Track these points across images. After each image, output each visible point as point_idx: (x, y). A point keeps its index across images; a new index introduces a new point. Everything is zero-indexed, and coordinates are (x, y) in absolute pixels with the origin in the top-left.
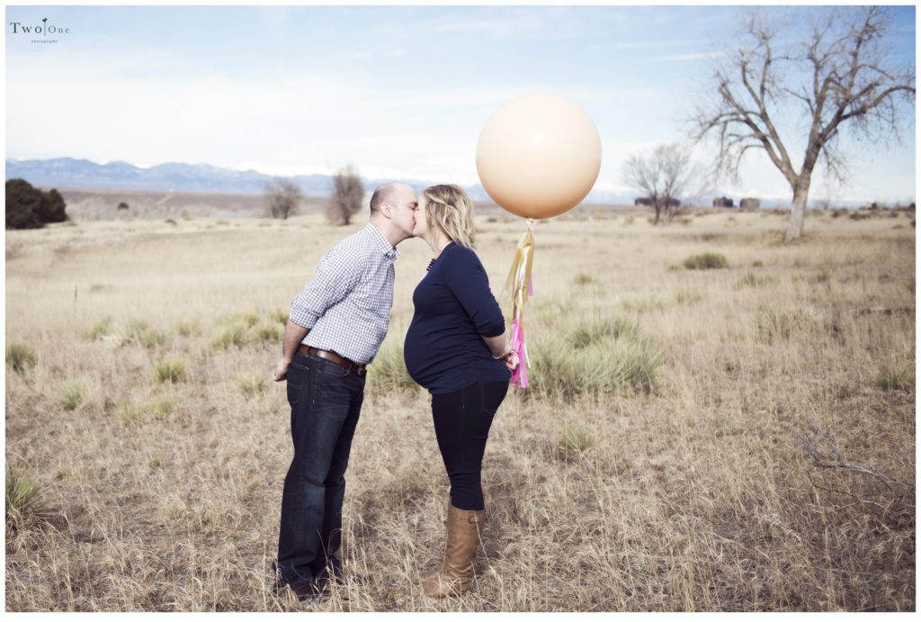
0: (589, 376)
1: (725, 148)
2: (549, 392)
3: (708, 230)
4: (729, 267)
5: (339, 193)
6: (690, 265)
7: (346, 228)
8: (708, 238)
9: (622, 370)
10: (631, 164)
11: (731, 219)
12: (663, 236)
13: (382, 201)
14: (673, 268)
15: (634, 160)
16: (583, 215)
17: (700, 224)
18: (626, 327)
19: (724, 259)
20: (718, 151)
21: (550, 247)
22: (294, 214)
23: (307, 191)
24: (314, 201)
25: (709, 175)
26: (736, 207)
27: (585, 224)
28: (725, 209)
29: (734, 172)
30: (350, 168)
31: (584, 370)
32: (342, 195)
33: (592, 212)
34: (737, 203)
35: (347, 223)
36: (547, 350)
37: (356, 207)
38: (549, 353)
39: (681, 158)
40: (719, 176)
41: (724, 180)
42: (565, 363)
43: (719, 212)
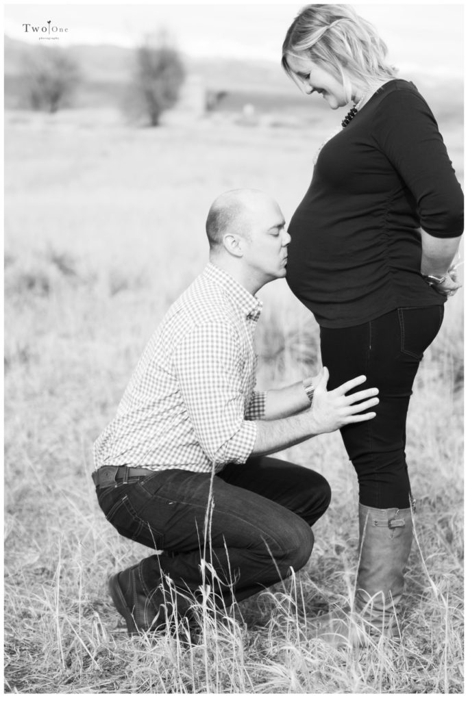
13: (224, 227)
22: (68, 106)
23: (92, 72)
24: (100, 87)
30: (163, 34)
32: (148, 77)
35: (155, 123)
37: (171, 98)
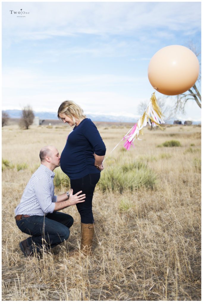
0: (129, 183)
1: (179, 100)
2: (113, 189)
3: (172, 132)
4: (181, 146)
5: (24, 117)
6: (166, 145)
7: (27, 131)
8: (172, 135)
9: (142, 181)
10: (141, 106)
11: (181, 128)
12: (154, 134)
14: (159, 146)
15: (143, 104)
16: (122, 126)
17: (169, 130)
18: (143, 165)
19: (179, 143)
20: (176, 101)
21: (109, 138)
22: (6, 125)
24: (14, 120)
25: (173, 110)
26: (183, 124)
27: (123, 130)
28: (179, 125)
29: (183, 109)
30: (29, 107)
31: (127, 180)
32: (25, 117)
33: (126, 125)
34: (183, 123)
35: (27, 128)
36: (112, 173)
37: (31, 122)
38: (113, 174)
39: (161, 104)
40: (177, 111)
41: (179, 112)
42: (119, 178)
43: (176, 126)
